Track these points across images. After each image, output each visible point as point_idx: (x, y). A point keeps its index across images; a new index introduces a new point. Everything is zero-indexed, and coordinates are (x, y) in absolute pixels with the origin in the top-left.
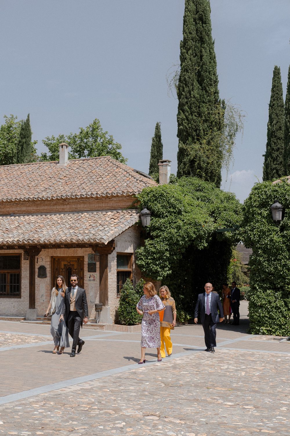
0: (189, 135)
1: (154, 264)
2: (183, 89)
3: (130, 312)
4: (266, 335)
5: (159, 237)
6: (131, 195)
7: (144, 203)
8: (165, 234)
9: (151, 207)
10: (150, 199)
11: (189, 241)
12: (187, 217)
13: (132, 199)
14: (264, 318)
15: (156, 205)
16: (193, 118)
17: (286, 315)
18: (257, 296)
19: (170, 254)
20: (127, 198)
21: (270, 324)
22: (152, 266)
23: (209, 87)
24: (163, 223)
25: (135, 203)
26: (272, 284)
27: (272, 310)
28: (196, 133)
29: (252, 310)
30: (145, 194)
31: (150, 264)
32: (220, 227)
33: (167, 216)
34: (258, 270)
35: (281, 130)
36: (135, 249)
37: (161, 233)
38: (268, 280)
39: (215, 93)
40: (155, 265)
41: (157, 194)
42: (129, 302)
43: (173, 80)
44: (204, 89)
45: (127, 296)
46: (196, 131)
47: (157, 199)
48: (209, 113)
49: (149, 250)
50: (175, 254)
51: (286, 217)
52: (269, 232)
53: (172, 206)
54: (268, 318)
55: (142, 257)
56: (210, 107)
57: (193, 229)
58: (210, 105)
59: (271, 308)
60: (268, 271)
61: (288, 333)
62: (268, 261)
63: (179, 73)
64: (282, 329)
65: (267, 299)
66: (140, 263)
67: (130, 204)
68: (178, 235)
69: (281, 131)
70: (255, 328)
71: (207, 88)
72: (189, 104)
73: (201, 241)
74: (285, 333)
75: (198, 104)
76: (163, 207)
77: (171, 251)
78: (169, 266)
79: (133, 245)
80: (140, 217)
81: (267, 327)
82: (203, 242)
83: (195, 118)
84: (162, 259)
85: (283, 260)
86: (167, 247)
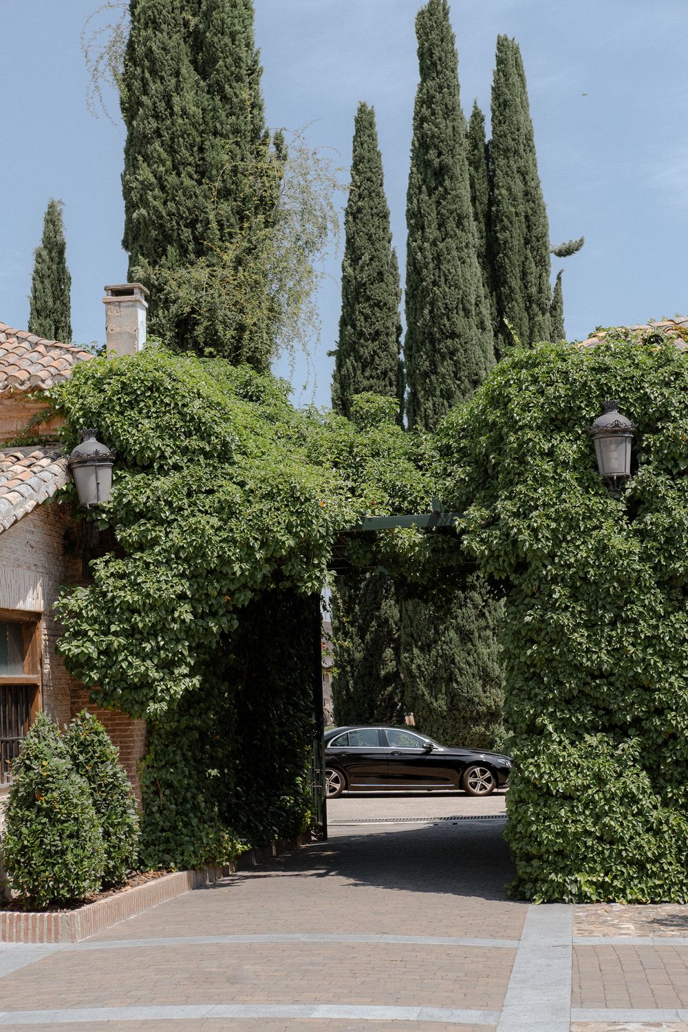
0: (167, 238)
1: (131, 653)
2: (144, 86)
3: (56, 852)
4: (592, 902)
5: (152, 547)
6: (26, 392)
7: (84, 416)
8: (175, 535)
9: (115, 432)
10: (111, 400)
11: (267, 560)
12: (254, 471)
13: (28, 405)
14: (578, 840)
15: (135, 424)
16: (182, 183)
17: (660, 823)
18: (550, 756)
19: (194, 613)
20: (7, 402)
21: (604, 859)
22: (126, 659)
23: (234, 84)
24: (165, 493)
25: (39, 423)
26: (601, 712)
27: (611, 808)
28: (193, 233)
29: (533, 814)
30: (85, 383)
31: (117, 652)
32: (373, 512)
33: (177, 468)
34: (549, 661)
35: (382, 281)
36: (49, 598)
37: (160, 532)
38: (588, 696)
39: (253, 106)
40: (137, 655)
41: (135, 381)
42: (51, 810)
43: (106, 57)
44: (216, 89)
45: (43, 785)
46: (192, 225)
47: (138, 403)
48: (235, 171)
49: (114, 598)
50: (214, 614)
51: (649, 463)
52: (590, 518)
53: (198, 430)
54: (597, 838)
55: (85, 627)
56: (238, 151)
57: (284, 517)
58: (237, 143)
59: (608, 801)
60: (589, 663)
61: (669, 889)
62: (590, 625)
63: (126, 34)
64: (648, 876)
65: (588, 768)
66: (78, 651)
67: (18, 425)
68: (224, 540)
69: (384, 286)
70: (544, 881)
71: (227, 86)
72: (167, 137)
73: (309, 559)
74: (661, 891)
75: (198, 139)
76: (162, 431)
77: (199, 601)
78: (188, 659)
79: (43, 582)
80: (70, 470)
81: (592, 871)
82: (318, 566)
83: (188, 182)
84: (164, 630)
85: (645, 621)
86: (184, 586)
